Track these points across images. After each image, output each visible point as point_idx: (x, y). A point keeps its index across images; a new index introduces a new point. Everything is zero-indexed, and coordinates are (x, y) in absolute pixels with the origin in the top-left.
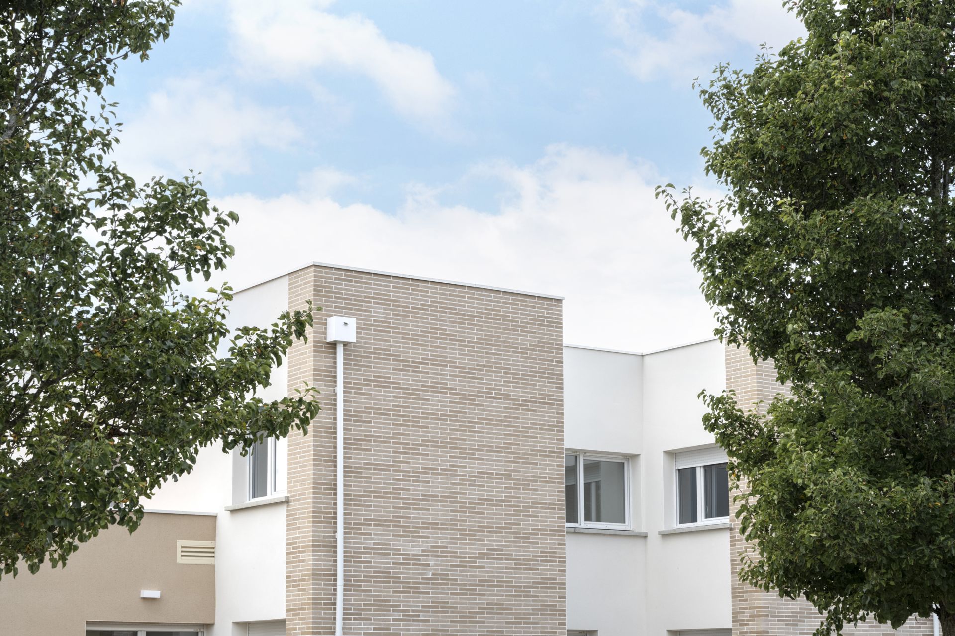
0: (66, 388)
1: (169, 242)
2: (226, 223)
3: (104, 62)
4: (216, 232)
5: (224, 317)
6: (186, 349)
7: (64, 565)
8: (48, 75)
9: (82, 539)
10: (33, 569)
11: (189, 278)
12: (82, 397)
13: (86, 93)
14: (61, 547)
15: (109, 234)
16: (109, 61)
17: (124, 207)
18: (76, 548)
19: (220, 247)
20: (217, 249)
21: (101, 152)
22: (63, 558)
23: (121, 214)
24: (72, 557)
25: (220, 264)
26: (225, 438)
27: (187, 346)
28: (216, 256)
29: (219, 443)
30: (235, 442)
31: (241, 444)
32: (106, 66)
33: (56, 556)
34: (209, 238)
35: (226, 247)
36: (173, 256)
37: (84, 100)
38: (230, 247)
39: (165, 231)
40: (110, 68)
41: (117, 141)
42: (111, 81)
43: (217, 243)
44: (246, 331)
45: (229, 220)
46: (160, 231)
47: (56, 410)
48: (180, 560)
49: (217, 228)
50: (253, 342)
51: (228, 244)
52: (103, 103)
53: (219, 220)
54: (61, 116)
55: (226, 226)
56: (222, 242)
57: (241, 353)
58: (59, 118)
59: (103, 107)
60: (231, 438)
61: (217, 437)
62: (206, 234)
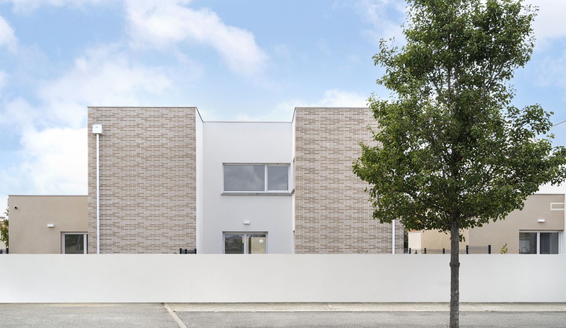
0: (502, 168)
1: (531, 125)
2: (549, 115)
3: (510, 71)
4: (546, 119)
5: (550, 144)
6: (538, 155)
7: (504, 219)
8: (493, 77)
9: (509, 212)
10: (495, 221)
11: (538, 134)
12: (507, 171)
13: (505, 80)
14: (502, 214)
15: (512, 126)
16: (512, 71)
17: (516, 117)
18: (507, 215)
19: (548, 123)
20: (547, 124)
21: (510, 99)
22: (504, 217)
23: (516, 119)
24: (506, 217)
25: (548, 129)
26: (552, 181)
27: (539, 154)
28: (547, 126)
29: (550, 183)
30: (555, 182)
31: (557, 183)
32: (511, 72)
33: (501, 217)
34: (545, 121)
35: (550, 123)
36: (533, 128)
37: (505, 82)
38: (551, 123)
39: (530, 122)
40: (512, 73)
41: (515, 95)
42: (512, 76)
43: (547, 122)
44: (558, 148)
45: (550, 114)
46: (528, 122)
47: (499, 175)
48: (552, 209)
49: (547, 118)
50: (560, 151)
51: (551, 122)
52: (510, 86)
53: (548, 115)
54: (498, 88)
55: (549, 117)
56: (549, 122)
57: (557, 155)
58: (497, 89)
59: (510, 87)
60: (554, 181)
61: (549, 181)
62: (543, 120)
